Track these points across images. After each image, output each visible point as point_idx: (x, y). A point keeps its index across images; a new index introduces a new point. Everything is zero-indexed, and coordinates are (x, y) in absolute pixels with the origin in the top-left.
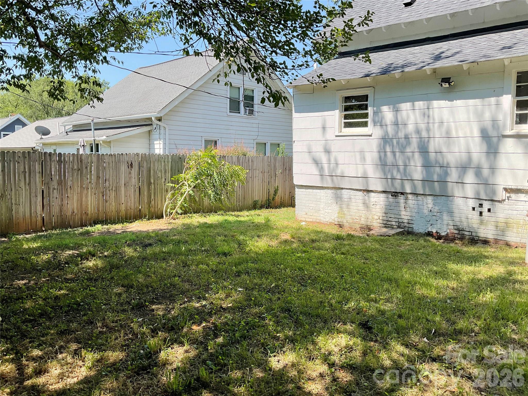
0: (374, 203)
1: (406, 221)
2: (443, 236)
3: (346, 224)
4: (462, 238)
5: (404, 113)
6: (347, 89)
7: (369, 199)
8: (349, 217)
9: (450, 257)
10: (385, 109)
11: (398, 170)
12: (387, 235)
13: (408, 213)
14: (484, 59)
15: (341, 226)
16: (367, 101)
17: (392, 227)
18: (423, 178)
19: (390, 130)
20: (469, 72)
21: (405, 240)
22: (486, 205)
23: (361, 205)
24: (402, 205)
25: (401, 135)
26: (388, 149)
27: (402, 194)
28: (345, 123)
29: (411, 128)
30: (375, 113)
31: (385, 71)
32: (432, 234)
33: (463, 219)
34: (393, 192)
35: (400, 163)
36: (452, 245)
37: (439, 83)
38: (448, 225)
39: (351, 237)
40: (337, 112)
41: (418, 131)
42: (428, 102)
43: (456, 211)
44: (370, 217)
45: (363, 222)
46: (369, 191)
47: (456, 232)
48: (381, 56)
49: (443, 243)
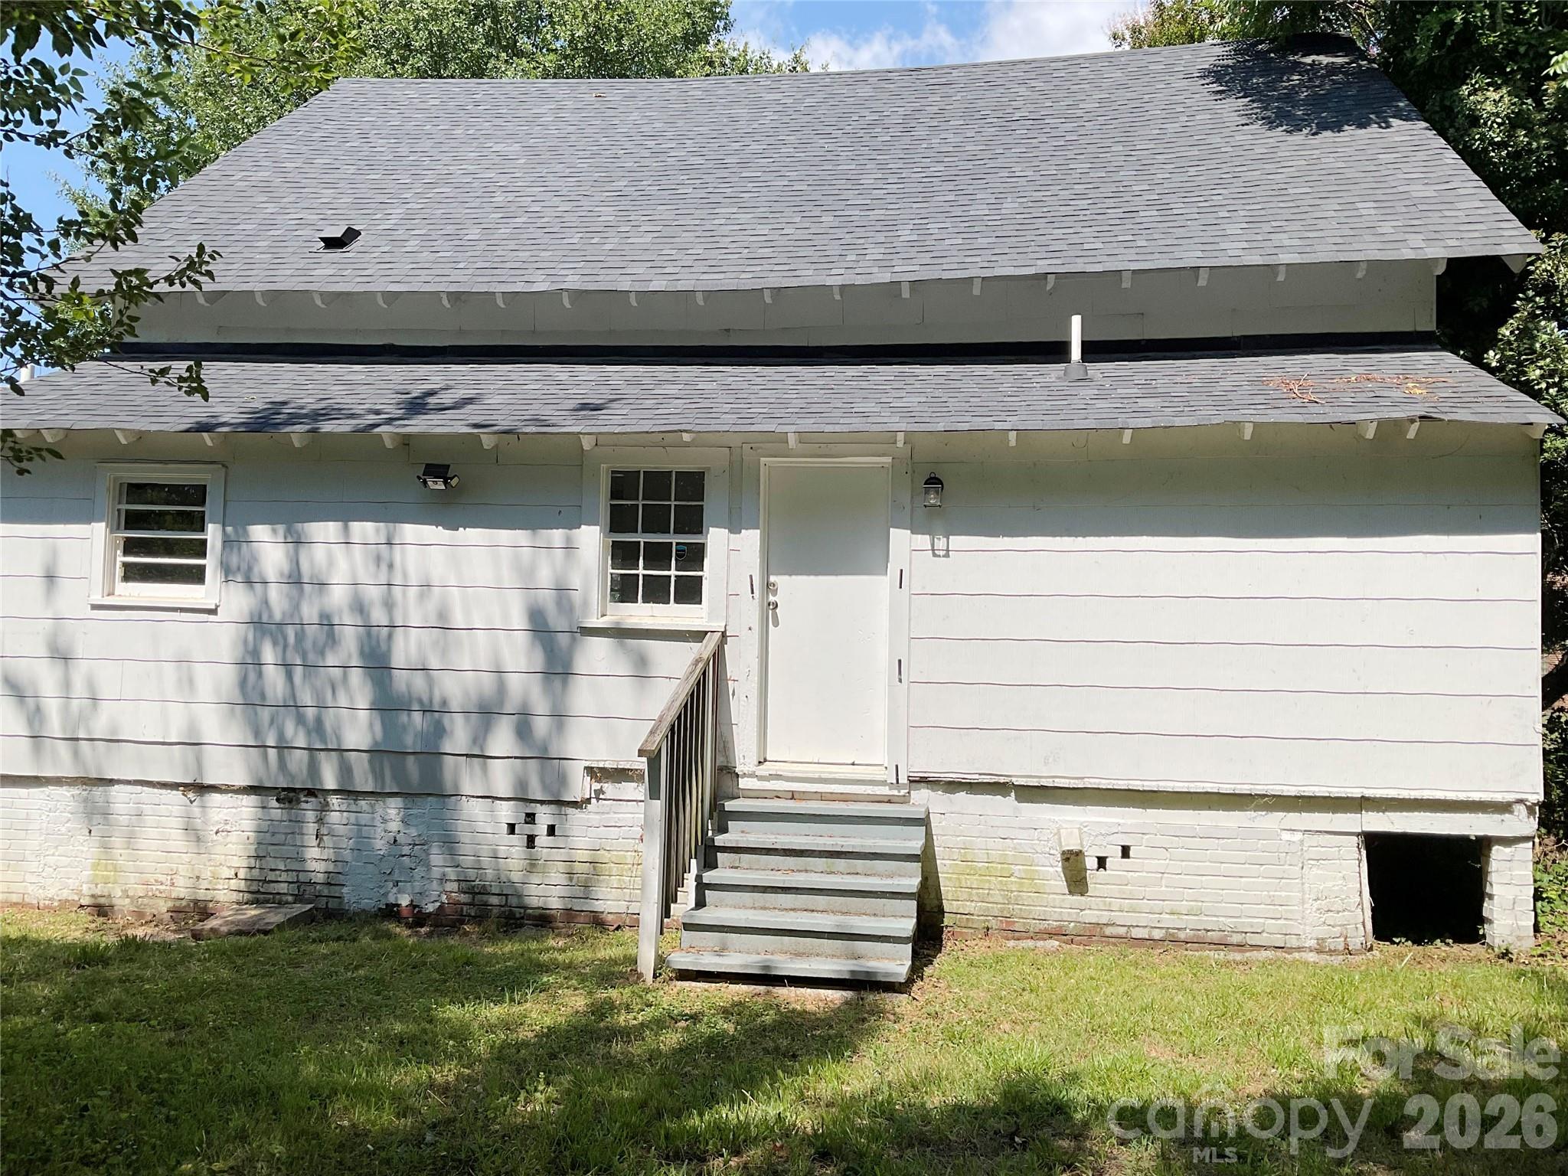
0: (221, 827)
1: (320, 878)
2: (430, 914)
3: (122, 903)
4: (481, 915)
5: (319, 553)
6: (136, 461)
7: (204, 814)
8: (133, 878)
9: (445, 981)
10: (260, 532)
11: (301, 720)
12: (259, 931)
13: (329, 853)
14: (534, 429)
15: (102, 910)
16: (203, 503)
17: (274, 900)
18: (376, 743)
19: (277, 596)
20: (495, 456)
21: (314, 941)
22: (545, 816)
23: (178, 834)
24: (311, 828)
25: (309, 612)
26: (269, 655)
27: (311, 793)
28: (125, 565)
29: (338, 596)
30: (227, 542)
31: (264, 422)
32: (398, 912)
33: (486, 861)
34: (284, 789)
35: (306, 698)
36: (453, 941)
37: (419, 478)
38: (443, 879)
39: (132, 950)
40: (99, 529)
41: (359, 607)
42: (391, 525)
43: (465, 837)
44: (207, 874)
45: (182, 890)
46: (202, 789)
47: (464, 898)
48: (253, 375)
49: (429, 935)
